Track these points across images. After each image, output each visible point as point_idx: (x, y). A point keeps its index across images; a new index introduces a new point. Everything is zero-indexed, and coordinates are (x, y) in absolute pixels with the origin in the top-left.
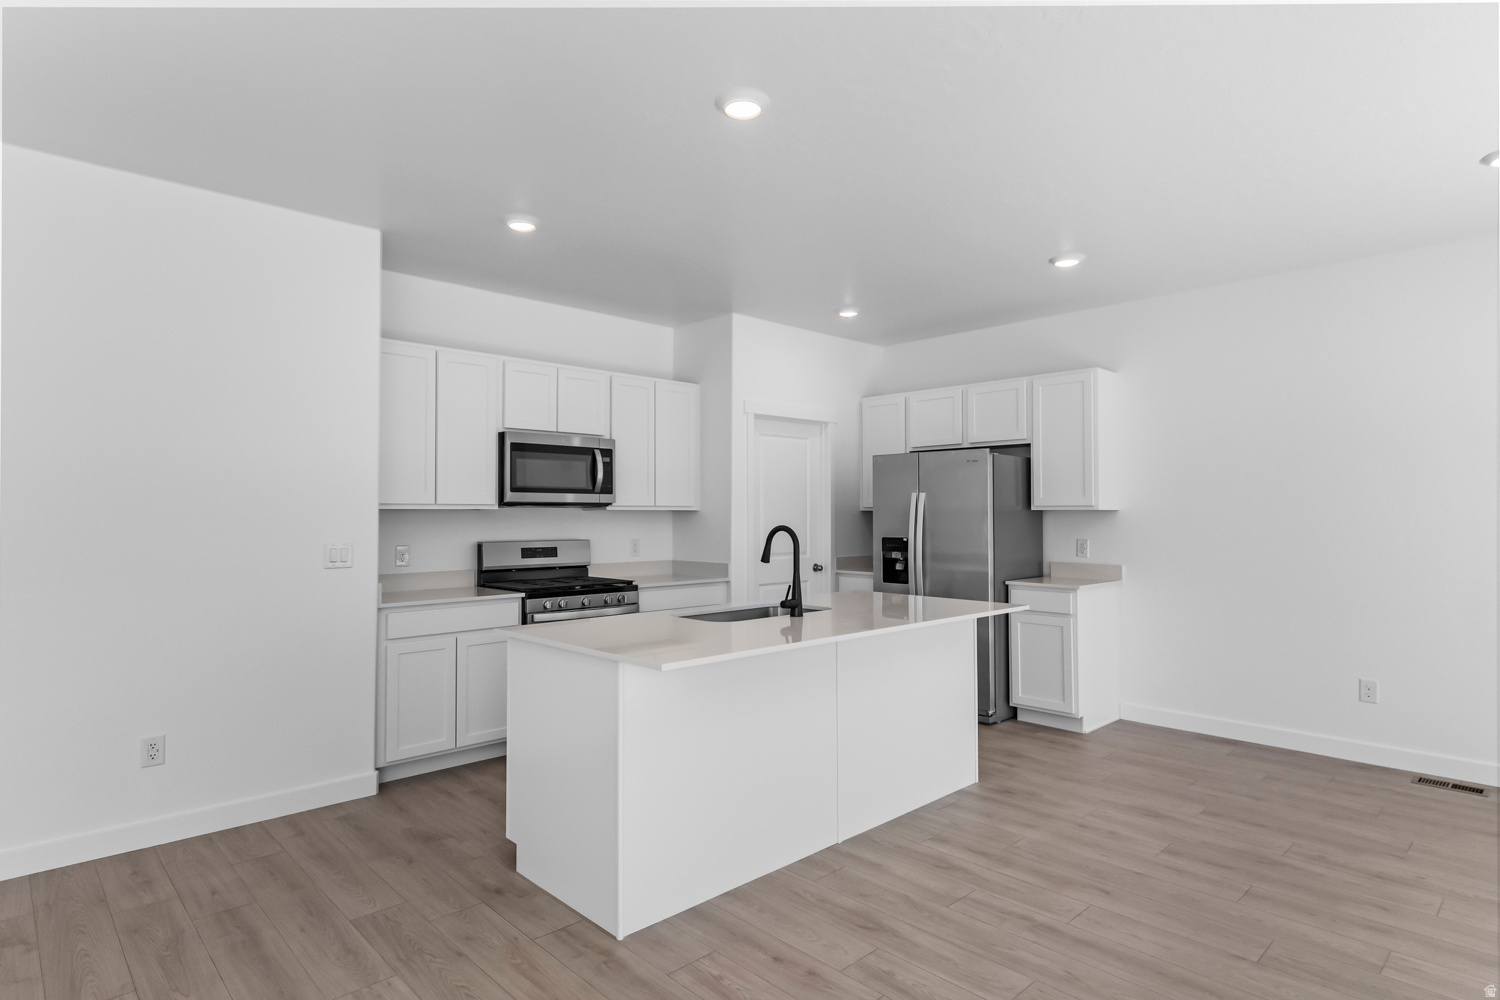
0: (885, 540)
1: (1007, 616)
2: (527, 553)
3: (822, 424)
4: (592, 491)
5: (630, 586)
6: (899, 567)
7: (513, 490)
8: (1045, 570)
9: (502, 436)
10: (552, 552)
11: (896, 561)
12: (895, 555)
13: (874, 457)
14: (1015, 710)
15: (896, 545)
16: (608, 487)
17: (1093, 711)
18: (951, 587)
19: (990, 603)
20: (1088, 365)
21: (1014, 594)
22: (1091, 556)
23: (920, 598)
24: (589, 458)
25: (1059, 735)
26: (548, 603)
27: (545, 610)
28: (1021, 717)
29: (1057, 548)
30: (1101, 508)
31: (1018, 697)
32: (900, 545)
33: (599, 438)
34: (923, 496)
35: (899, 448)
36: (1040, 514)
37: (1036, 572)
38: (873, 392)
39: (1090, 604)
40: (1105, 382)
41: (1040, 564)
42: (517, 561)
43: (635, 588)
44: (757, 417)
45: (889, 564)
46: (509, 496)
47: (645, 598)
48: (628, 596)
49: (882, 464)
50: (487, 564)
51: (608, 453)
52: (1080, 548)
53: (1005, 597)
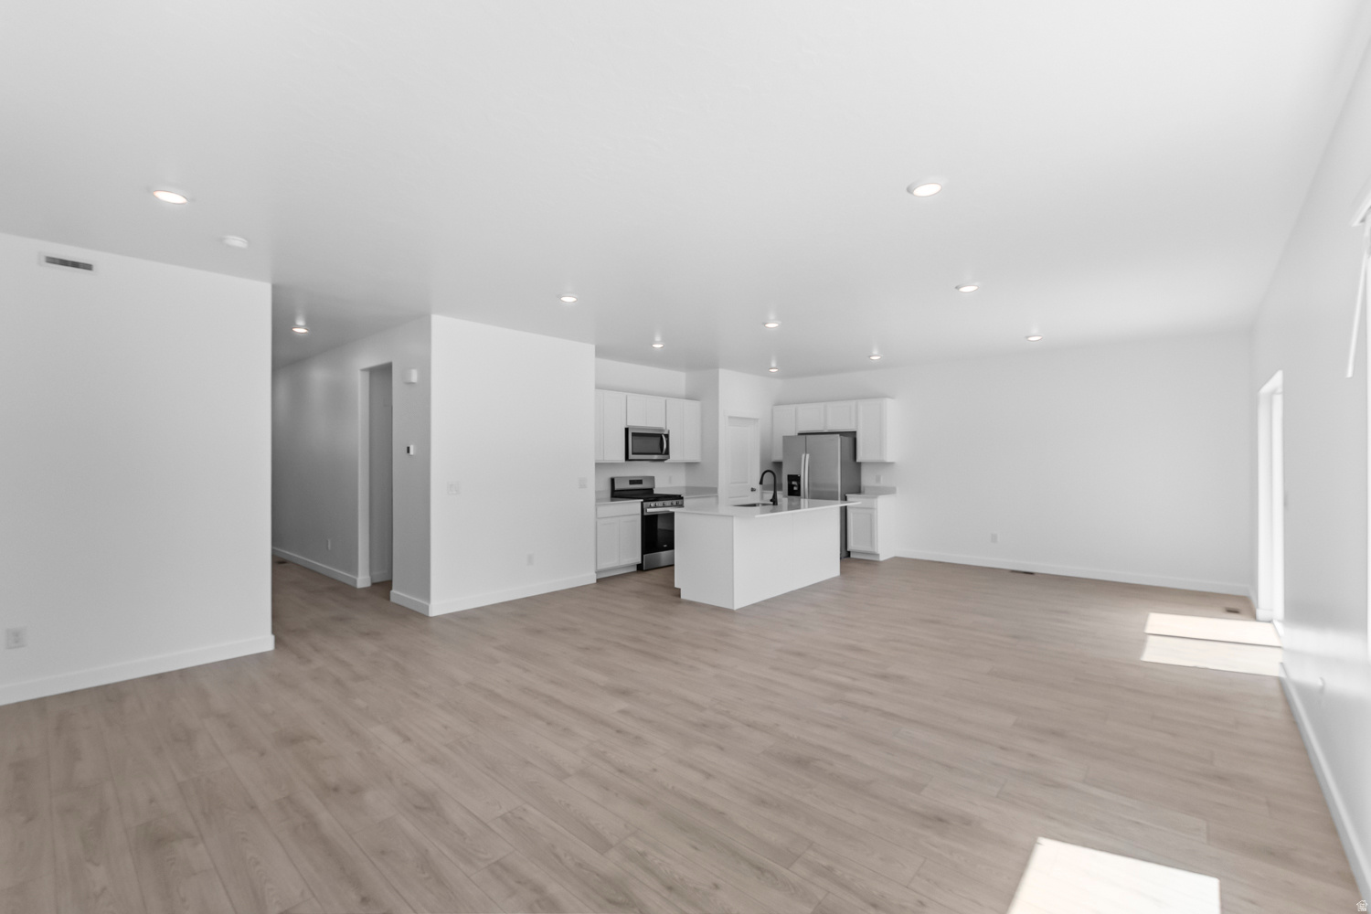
0: (789, 476)
1: (846, 507)
2: (632, 482)
3: (756, 420)
4: (661, 454)
5: (679, 497)
6: (795, 488)
7: (633, 454)
8: (862, 489)
9: (627, 430)
10: (640, 482)
11: (794, 486)
12: (794, 483)
13: (784, 437)
14: (849, 553)
15: (794, 478)
16: (667, 452)
17: (885, 551)
18: (821, 495)
19: (839, 501)
20: (883, 396)
21: (849, 499)
22: (883, 483)
23: (806, 500)
24: (659, 438)
25: (870, 562)
26: (652, 504)
27: (650, 507)
28: (852, 556)
29: (867, 479)
30: (888, 461)
31: (851, 547)
32: (797, 478)
33: (662, 430)
34: (808, 455)
35: (793, 433)
36: (860, 463)
37: (858, 490)
38: (778, 404)
39: (883, 505)
40: (889, 403)
41: (860, 487)
42: (628, 486)
43: (682, 498)
44: (730, 417)
45: (791, 487)
46: (631, 456)
47: (686, 502)
48: (680, 501)
49: (786, 439)
50: (617, 487)
51: (667, 436)
52: (878, 480)
53: (845, 499)
